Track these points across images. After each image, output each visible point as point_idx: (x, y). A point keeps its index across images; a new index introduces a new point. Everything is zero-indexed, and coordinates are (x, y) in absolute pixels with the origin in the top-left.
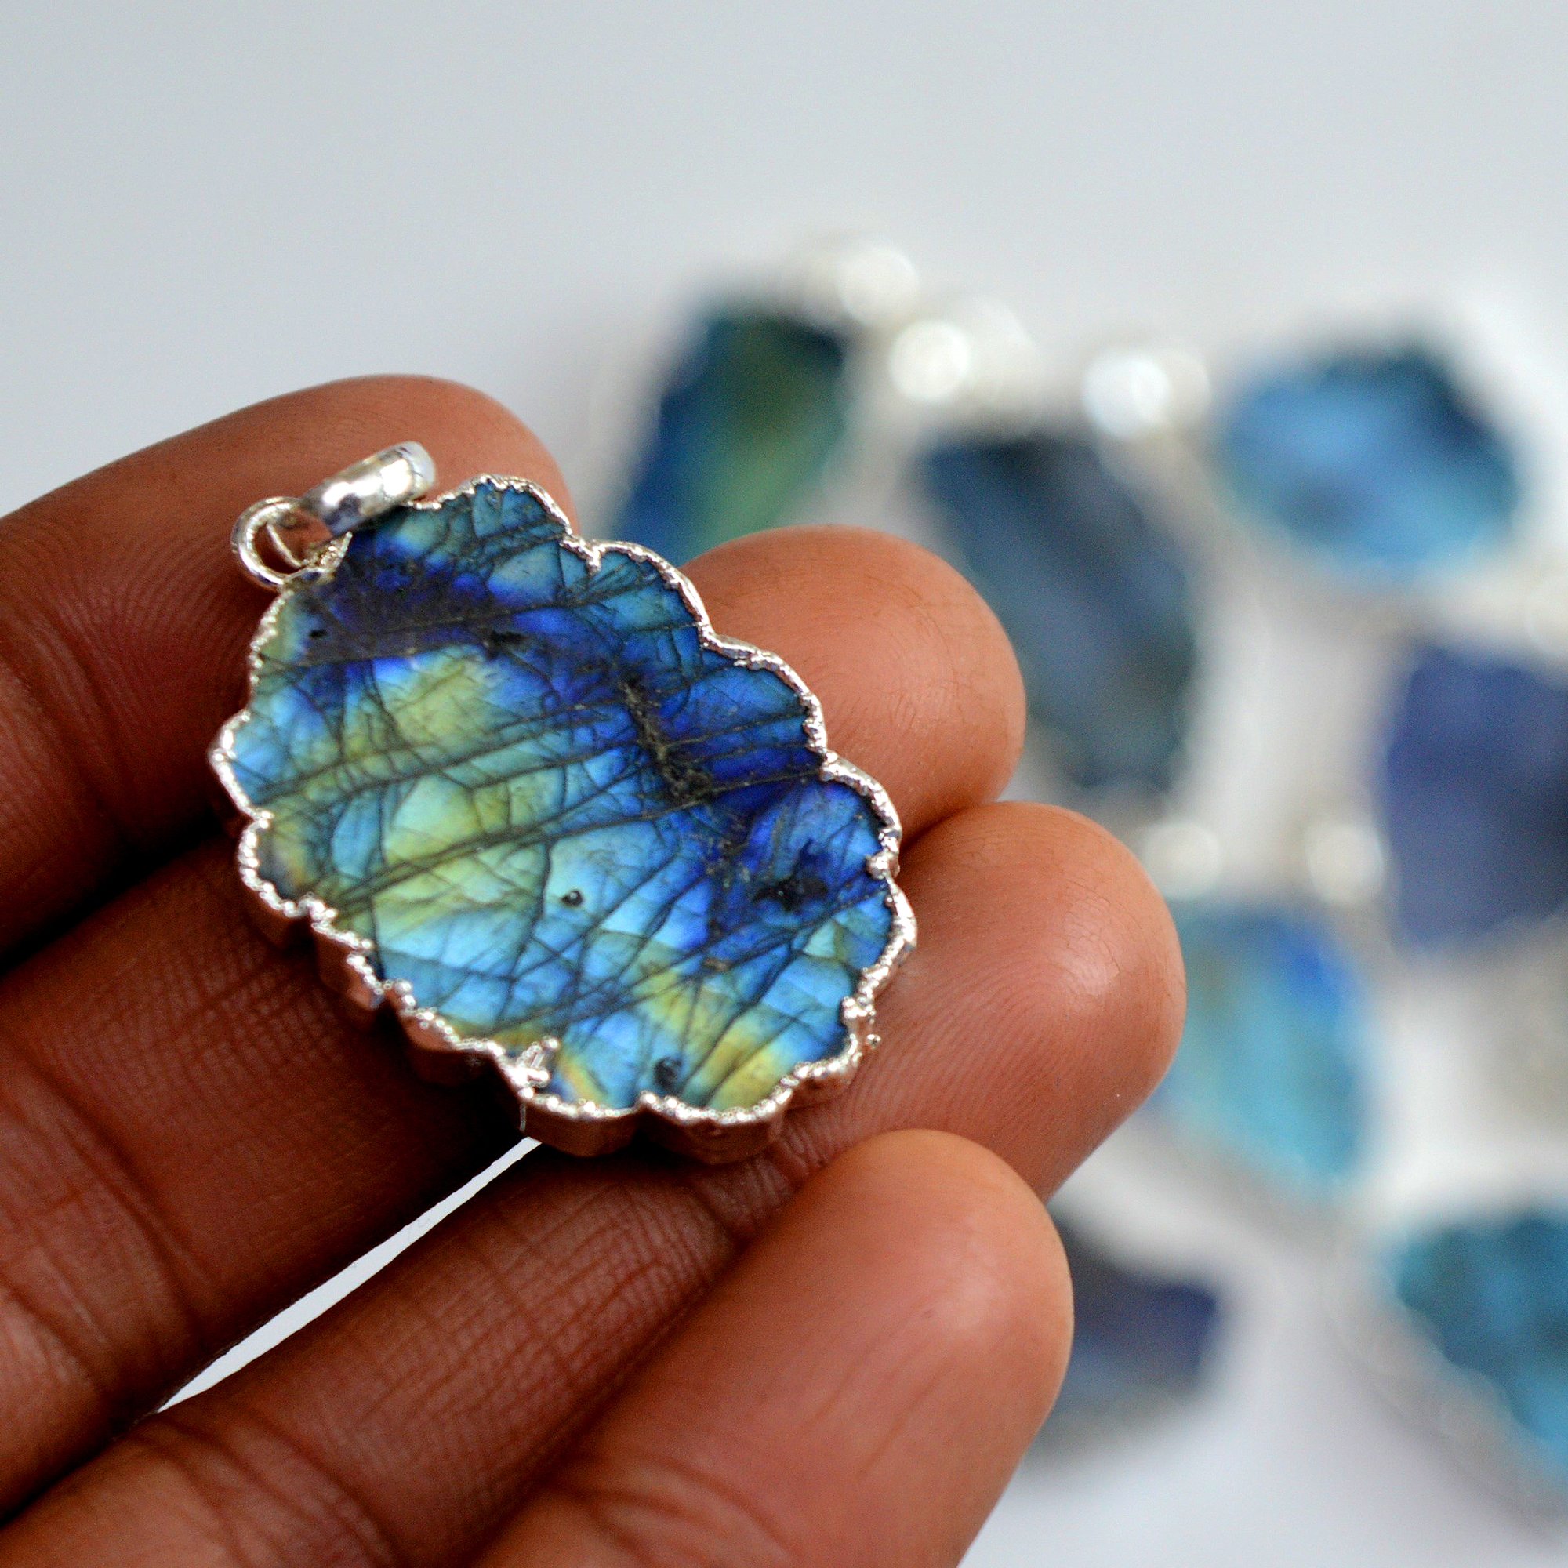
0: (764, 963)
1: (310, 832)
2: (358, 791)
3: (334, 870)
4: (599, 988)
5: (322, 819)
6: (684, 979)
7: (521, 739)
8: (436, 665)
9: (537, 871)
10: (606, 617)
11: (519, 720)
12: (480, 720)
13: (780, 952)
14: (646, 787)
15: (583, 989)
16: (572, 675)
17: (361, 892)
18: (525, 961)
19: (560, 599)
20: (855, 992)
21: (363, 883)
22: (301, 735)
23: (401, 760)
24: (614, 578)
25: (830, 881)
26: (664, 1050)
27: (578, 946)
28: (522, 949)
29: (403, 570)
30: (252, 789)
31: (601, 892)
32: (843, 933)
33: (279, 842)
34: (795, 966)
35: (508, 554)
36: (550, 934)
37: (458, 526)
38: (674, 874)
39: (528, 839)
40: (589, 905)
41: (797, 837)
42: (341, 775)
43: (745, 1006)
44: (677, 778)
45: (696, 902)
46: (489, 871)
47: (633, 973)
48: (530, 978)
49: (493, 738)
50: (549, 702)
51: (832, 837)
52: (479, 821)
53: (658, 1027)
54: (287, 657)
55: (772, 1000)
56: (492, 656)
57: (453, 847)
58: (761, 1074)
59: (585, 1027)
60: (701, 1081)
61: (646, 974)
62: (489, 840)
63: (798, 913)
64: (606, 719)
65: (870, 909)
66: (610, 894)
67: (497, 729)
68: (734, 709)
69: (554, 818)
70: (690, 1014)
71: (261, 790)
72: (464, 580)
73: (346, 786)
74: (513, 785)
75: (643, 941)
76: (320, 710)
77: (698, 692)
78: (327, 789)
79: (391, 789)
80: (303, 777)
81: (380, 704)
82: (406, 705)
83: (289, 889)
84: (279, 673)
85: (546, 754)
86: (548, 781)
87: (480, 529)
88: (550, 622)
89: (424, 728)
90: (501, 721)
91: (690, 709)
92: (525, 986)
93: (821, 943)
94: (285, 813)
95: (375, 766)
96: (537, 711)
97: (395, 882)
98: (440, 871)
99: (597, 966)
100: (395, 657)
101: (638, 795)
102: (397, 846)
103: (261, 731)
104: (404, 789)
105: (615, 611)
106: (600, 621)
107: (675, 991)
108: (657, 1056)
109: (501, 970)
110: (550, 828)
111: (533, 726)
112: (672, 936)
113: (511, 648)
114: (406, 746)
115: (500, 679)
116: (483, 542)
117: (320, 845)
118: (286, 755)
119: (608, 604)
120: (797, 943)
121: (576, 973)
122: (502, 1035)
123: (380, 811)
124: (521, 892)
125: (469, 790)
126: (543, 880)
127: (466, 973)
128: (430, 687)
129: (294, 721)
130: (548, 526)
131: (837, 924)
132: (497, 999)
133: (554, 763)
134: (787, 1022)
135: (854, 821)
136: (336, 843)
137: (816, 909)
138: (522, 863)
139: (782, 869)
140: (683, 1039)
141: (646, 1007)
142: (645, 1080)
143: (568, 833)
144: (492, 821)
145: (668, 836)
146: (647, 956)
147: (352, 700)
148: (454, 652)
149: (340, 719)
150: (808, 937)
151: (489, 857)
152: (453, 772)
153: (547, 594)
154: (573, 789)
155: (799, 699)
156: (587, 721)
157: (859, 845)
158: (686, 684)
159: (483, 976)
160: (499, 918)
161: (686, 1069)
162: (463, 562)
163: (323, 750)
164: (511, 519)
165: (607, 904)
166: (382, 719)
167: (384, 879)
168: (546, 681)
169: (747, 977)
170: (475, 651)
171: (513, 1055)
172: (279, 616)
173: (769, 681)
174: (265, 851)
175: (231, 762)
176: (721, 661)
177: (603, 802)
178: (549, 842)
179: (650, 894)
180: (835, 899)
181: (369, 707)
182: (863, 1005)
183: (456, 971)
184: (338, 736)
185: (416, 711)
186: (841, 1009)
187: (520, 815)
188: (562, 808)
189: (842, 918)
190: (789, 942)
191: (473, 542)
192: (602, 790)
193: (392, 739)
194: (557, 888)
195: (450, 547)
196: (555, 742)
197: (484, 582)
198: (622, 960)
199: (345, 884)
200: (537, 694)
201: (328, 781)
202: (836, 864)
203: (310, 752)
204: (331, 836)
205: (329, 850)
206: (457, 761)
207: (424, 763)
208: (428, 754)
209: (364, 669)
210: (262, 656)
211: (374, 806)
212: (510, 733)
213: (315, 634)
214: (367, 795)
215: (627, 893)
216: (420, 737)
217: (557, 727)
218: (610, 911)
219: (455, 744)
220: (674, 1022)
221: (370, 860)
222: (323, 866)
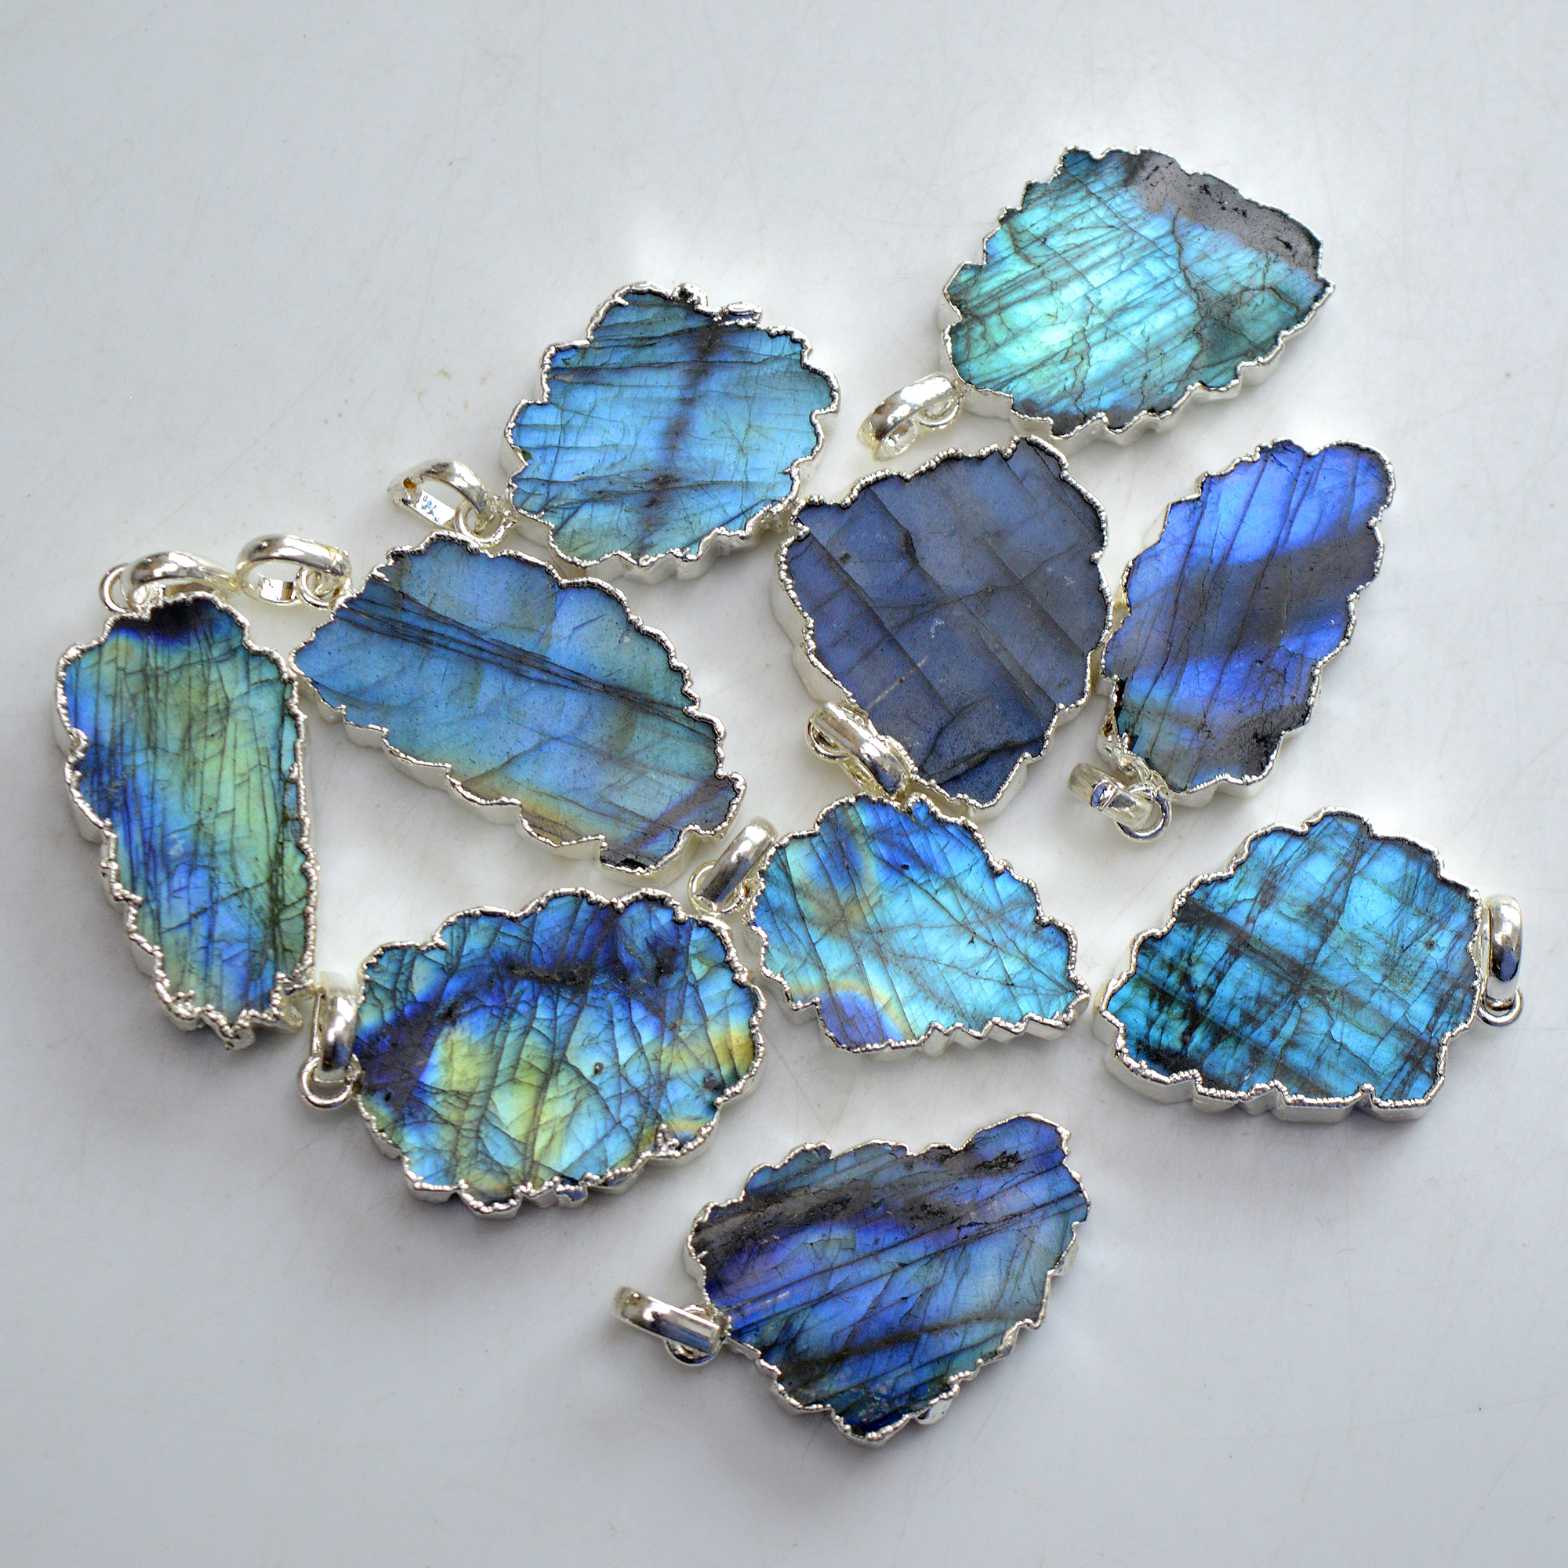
0: (689, 1002)
1: (482, 1167)
2: (478, 1131)
3: (509, 1168)
4: (650, 1086)
5: (480, 1157)
6: (672, 1044)
7: (505, 1038)
8: (439, 1052)
9: (574, 1075)
10: (473, 957)
11: (495, 1032)
12: (482, 1050)
13: (689, 991)
14: (568, 996)
15: (645, 1094)
16: (489, 991)
17: (528, 1163)
18: (613, 1111)
19: (449, 971)
20: (733, 970)
21: (525, 1158)
22: (432, 1139)
23: (476, 1101)
24: (455, 940)
25: (672, 944)
26: (698, 1077)
27: (623, 1082)
28: (607, 1108)
29: (384, 1035)
30: (443, 1179)
31: (604, 1053)
32: (699, 955)
33: (477, 1185)
34: (701, 988)
35: (409, 980)
36: (607, 1092)
37: (379, 994)
38: (619, 1013)
39: (555, 1070)
40: (606, 1063)
41: (639, 943)
42: (465, 1133)
43: (704, 1025)
44: (574, 979)
45: (638, 1013)
46: (556, 1098)
47: (653, 1065)
48: (622, 1116)
49: (496, 1051)
50: (495, 1012)
51: (651, 928)
52: (531, 1085)
53: (687, 1072)
54: (389, 1119)
55: (710, 1011)
56: (454, 1023)
57: (536, 1106)
58: (742, 1041)
59: (663, 1105)
60: (725, 1070)
61: (657, 1059)
62: (543, 1088)
63: (676, 969)
64: (522, 992)
65: (697, 935)
66: (608, 1049)
67: (493, 1045)
68: (558, 930)
69: (554, 1050)
70: (691, 1053)
71: (446, 1176)
72: (407, 1010)
73: (472, 1135)
74: (524, 1056)
75: (641, 1050)
76: (425, 1121)
77: (536, 938)
78: (465, 1146)
79: (488, 1115)
80: (454, 1152)
81: (443, 1091)
82: (451, 1081)
83: (505, 1196)
84: (394, 1128)
85: (520, 1032)
86: (532, 1040)
87: (388, 986)
88: (454, 985)
89: (468, 1080)
90: (489, 1041)
91: (544, 949)
92: (625, 1119)
93: (698, 969)
94: (465, 1172)
95: (471, 1114)
96: (496, 1021)
97: (534, 1143)
98: (543, 1119)
99: (638, 1079)
100: (423, 1068)
101: (570, 1003)
102: (517, 1131)
103: (418, 1156)
104: (491, 1109)
105: (472, 951)
106: (472, 961)
107: (675, 1052)
108: (700, 1083)
109: (610, 1125)
110: (557, 1055)
111: (502, 1028)
112: (647, 1035)
113: (457, 1012)
114: (471, 1094)
115: (467, 1027)
116: (395, 989)
117: (493, 1166)
118: (438, 1152)
119: (465, 952)
120: (690, 979)
121: (636, 1091)
122: (641, 1147)
123: (496, 1128)
124: (578, 1090)
125: (513, 1080)
126: (580, 1075)
127: (600, 1142)
128: (448, 1062)
129: (423, 1137)
130: (409, 952)
131: (694, 956)
132: (623, 1136)
133: (527, 1030)
134: (724, 1011)
135: (650, 912)
136: (496, 1158)
137: (681, 959)
138: (564, 1078)
139: (650, 963)
140: (701, 1065)
141: (673, 1072)
142: (708, 1096)
143: (565, 1048)
144: (535, 1079)
145: (598, 1003)
146: (649, 1053)
147: (431, 1103)
148: (439, 1041)
149: (438, 1115)
150: (691, 972)
151: (550, 1094)
152: (498, 1081)
153: (441, 976)
154: (545, 1032)
155: (575, 895)
156: (517, 1002)
157: (664, 917)
158: (531, 943)
159: (607, 1135)
160: (584, 1109)
161: (716, 1073)
162: (398, 1004)
163: (447, 1134)
164: (392, 968)
165: (612, 1055)
166: (451, 1096)
167: (529, 1148)
168: (485, 1006)
169: (690, 1014)
170: (446, 1030)
171: (656, 1148)
172: (368, 1109)
173: (555, 903)
174: (479, 1194)
175: (422, 1181)
176: (531, 918)
177: (560, 1021)
178: (564, 1060)
179: (620, 1031)
180: (683, 947)
181: (440, 1098)
182: (743, 971)
183: (595, 1146)
184: (446, 1122)
185: (456, 1078)
186: (738, 984)
187: (541, 1065)
188: (552, 1043)
189: (692, 951)
190: (688, 983)
191: (392, 993)
192: (556, 1018)
193: (463, 1098)
194: (588, 1072)
195: (388, 1005)
196: (516, 1024)
197: (415, 1001)
198: (644, 1066)
199: (518, 1167)
200: (487, 1016)
201: (464, 1141)
202: (665, 935)
203: (443, 1139)
204: (492, 1159)
205: (498, 1164)
206: (495, 1076)
207: (485, 1091)
208: (481, 1087)
209: (421, 1088)
210: (381, 1131)
211: (490, 1128)
212: (498, 1041)
213: (388, 1098)
214: (482, 1128)
215: (612, 1042)
216: (471, 1084)
217: (510, 1017)
218: (617, 1056)
219: (485, 1071)
220: (690, 1064)
221: (516, 1148)
222: (504, 1172)
